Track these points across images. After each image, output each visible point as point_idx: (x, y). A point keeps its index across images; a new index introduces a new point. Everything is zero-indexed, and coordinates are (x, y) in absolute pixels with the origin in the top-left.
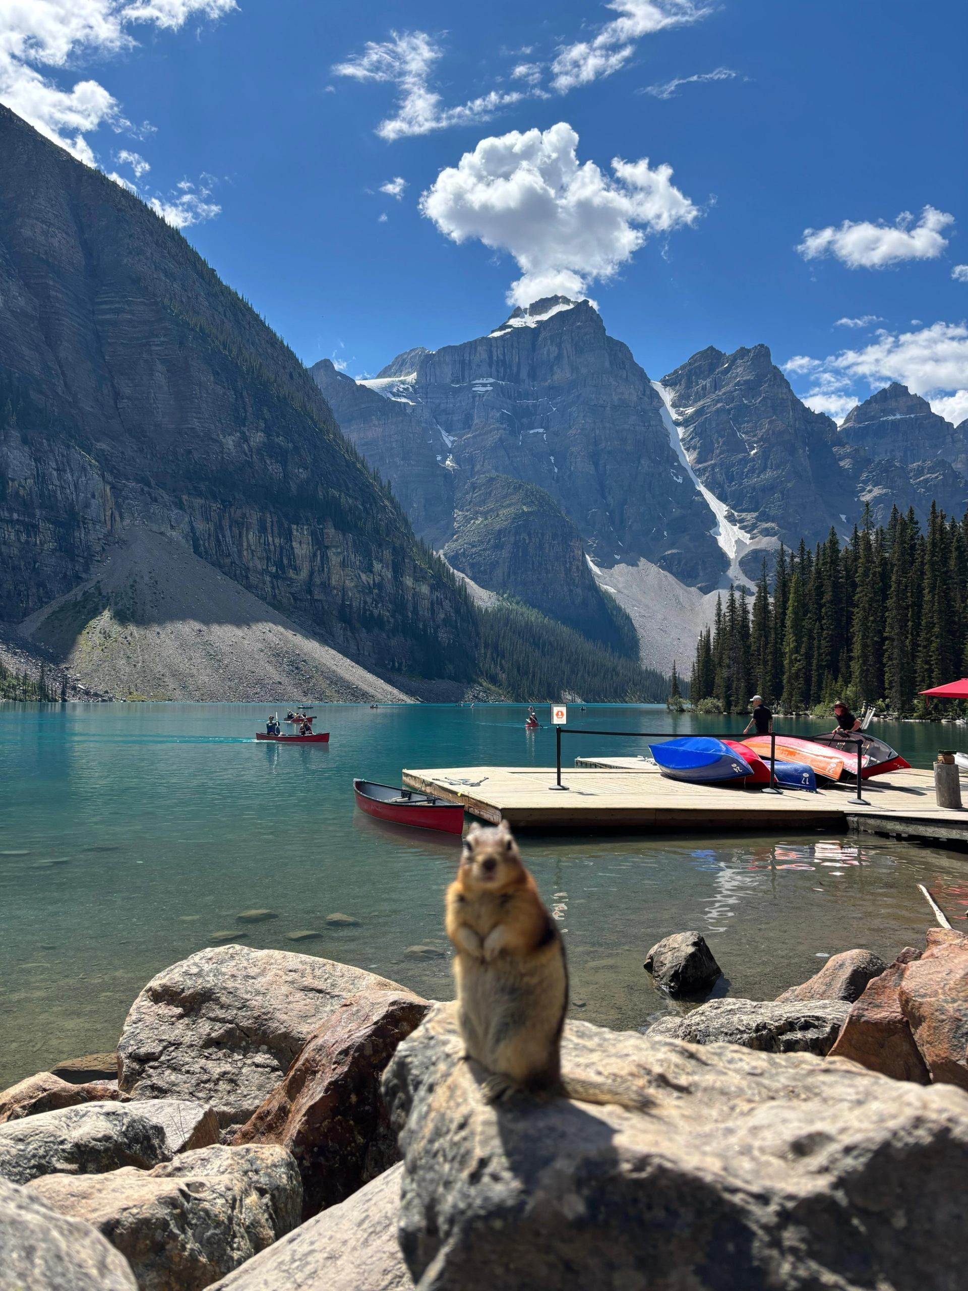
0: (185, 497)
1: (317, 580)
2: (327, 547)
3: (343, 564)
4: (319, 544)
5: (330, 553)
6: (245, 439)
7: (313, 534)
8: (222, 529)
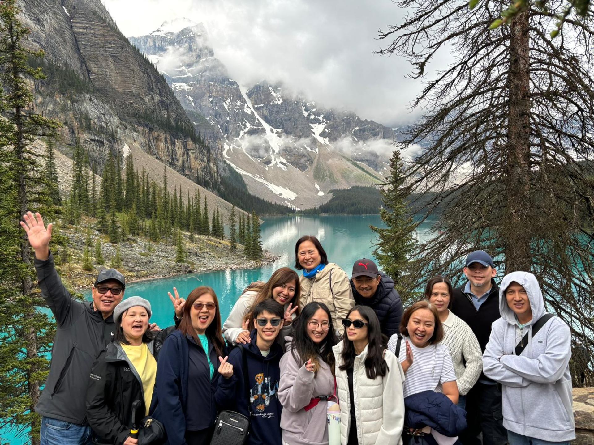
0: (136, 126)
1: (186, 166)
2: (189, 150)
3: (196, 158)
4: (186, 149)
5: (190, 152)
6: (153, 98)
7: (183, 144)
8: (150, 142)
